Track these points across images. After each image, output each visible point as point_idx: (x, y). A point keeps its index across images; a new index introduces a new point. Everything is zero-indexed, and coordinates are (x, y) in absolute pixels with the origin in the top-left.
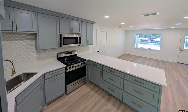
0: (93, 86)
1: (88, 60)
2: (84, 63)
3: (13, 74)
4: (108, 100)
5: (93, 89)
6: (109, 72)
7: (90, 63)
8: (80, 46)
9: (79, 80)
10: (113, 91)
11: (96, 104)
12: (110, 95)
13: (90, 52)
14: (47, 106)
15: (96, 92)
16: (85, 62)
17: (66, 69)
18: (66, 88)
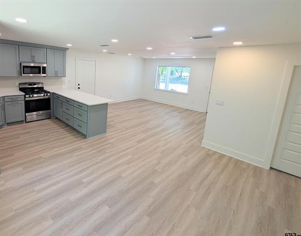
1: (53, 93)
8: (45, 76)
9: (41, 112)
16: (49, 94)
17: (25, 97)
18: (26, 116)
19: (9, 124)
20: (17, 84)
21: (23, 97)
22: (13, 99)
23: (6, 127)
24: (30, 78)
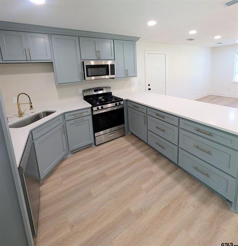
0: (135, 140)
2: (120, 104)
3: (31, 109)
4: (155, 161)
5: (133, 144)
6: (157, 117)
7: (129, 105)
8: (114, 78)
9: (113, 129)
10: (163, 148)
11: (134, 162)
12: (159, 154)
13: (133, 89)
14: (71, 155)
15: (138, 148)
16: (122, 103)
17: (92, 110)
18: (95, 137)
20: (81, 91)
21: (90, 110)
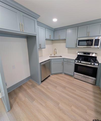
19: (65, 74)
22: (68, 61)
23: (63, 75)
24: (84, 49)
